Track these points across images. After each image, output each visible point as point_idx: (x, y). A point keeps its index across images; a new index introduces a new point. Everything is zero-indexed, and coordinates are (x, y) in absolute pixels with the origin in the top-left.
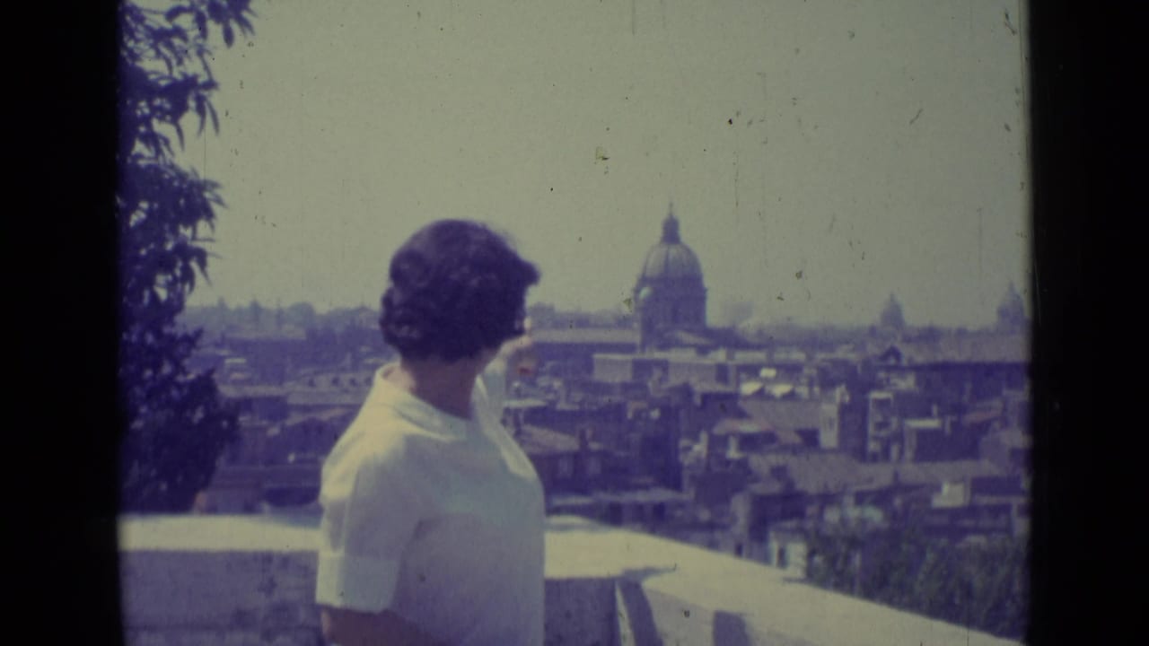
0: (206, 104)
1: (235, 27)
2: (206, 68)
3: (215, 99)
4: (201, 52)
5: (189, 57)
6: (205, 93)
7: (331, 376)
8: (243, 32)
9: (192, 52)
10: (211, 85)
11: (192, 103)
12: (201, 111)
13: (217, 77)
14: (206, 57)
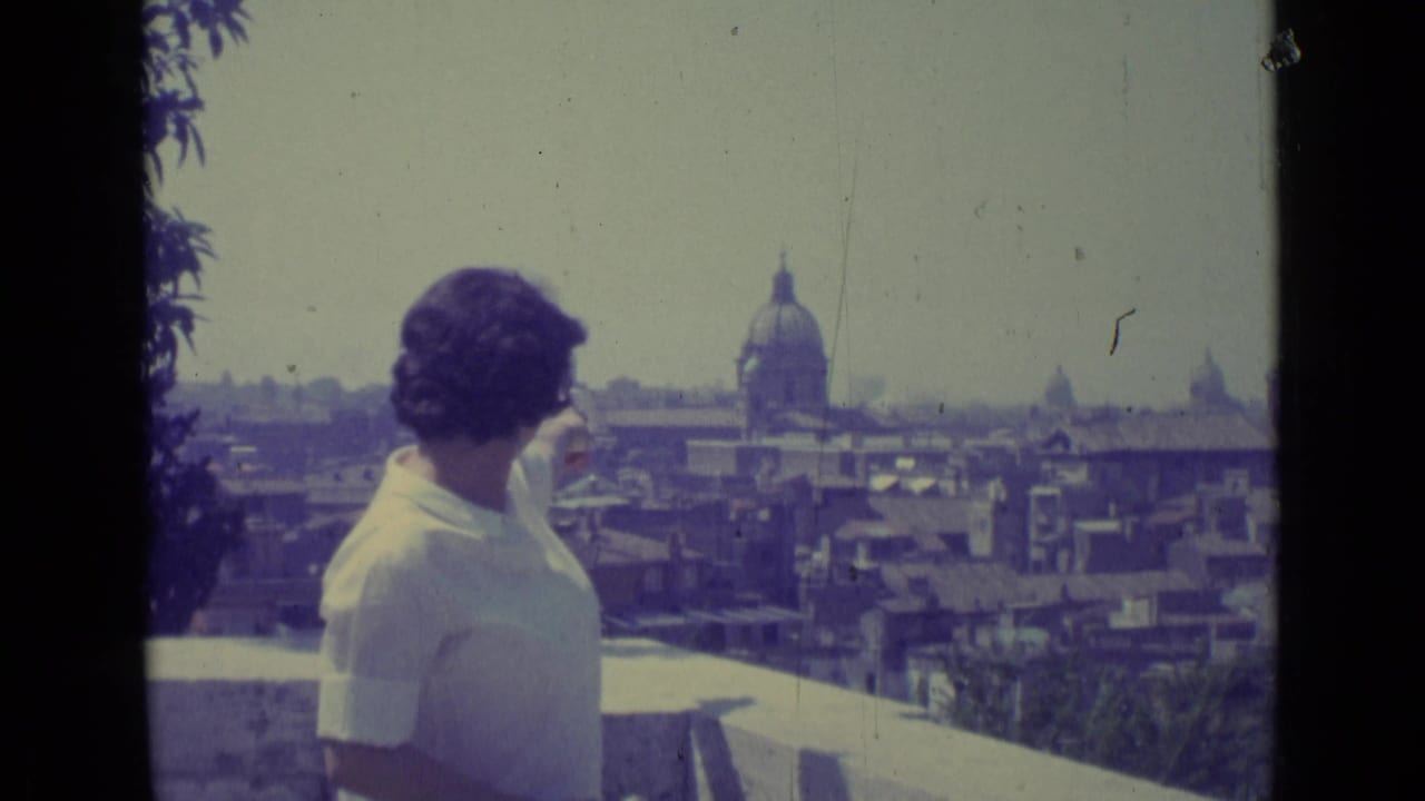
0: (188, 129)
1: (224, 33)
2: (191, 84)
3: (199, 120)
4: (183, 66)
5: (169, 71)
6: (187, 114)
7: (363, 468)
8: (234, 37)
9: (173, 65)
10: (195, 103)
11: (171, 127)
12: (182, 136)
13: (203, 94)
14: (191, 71)
